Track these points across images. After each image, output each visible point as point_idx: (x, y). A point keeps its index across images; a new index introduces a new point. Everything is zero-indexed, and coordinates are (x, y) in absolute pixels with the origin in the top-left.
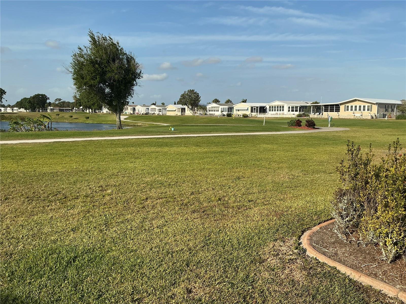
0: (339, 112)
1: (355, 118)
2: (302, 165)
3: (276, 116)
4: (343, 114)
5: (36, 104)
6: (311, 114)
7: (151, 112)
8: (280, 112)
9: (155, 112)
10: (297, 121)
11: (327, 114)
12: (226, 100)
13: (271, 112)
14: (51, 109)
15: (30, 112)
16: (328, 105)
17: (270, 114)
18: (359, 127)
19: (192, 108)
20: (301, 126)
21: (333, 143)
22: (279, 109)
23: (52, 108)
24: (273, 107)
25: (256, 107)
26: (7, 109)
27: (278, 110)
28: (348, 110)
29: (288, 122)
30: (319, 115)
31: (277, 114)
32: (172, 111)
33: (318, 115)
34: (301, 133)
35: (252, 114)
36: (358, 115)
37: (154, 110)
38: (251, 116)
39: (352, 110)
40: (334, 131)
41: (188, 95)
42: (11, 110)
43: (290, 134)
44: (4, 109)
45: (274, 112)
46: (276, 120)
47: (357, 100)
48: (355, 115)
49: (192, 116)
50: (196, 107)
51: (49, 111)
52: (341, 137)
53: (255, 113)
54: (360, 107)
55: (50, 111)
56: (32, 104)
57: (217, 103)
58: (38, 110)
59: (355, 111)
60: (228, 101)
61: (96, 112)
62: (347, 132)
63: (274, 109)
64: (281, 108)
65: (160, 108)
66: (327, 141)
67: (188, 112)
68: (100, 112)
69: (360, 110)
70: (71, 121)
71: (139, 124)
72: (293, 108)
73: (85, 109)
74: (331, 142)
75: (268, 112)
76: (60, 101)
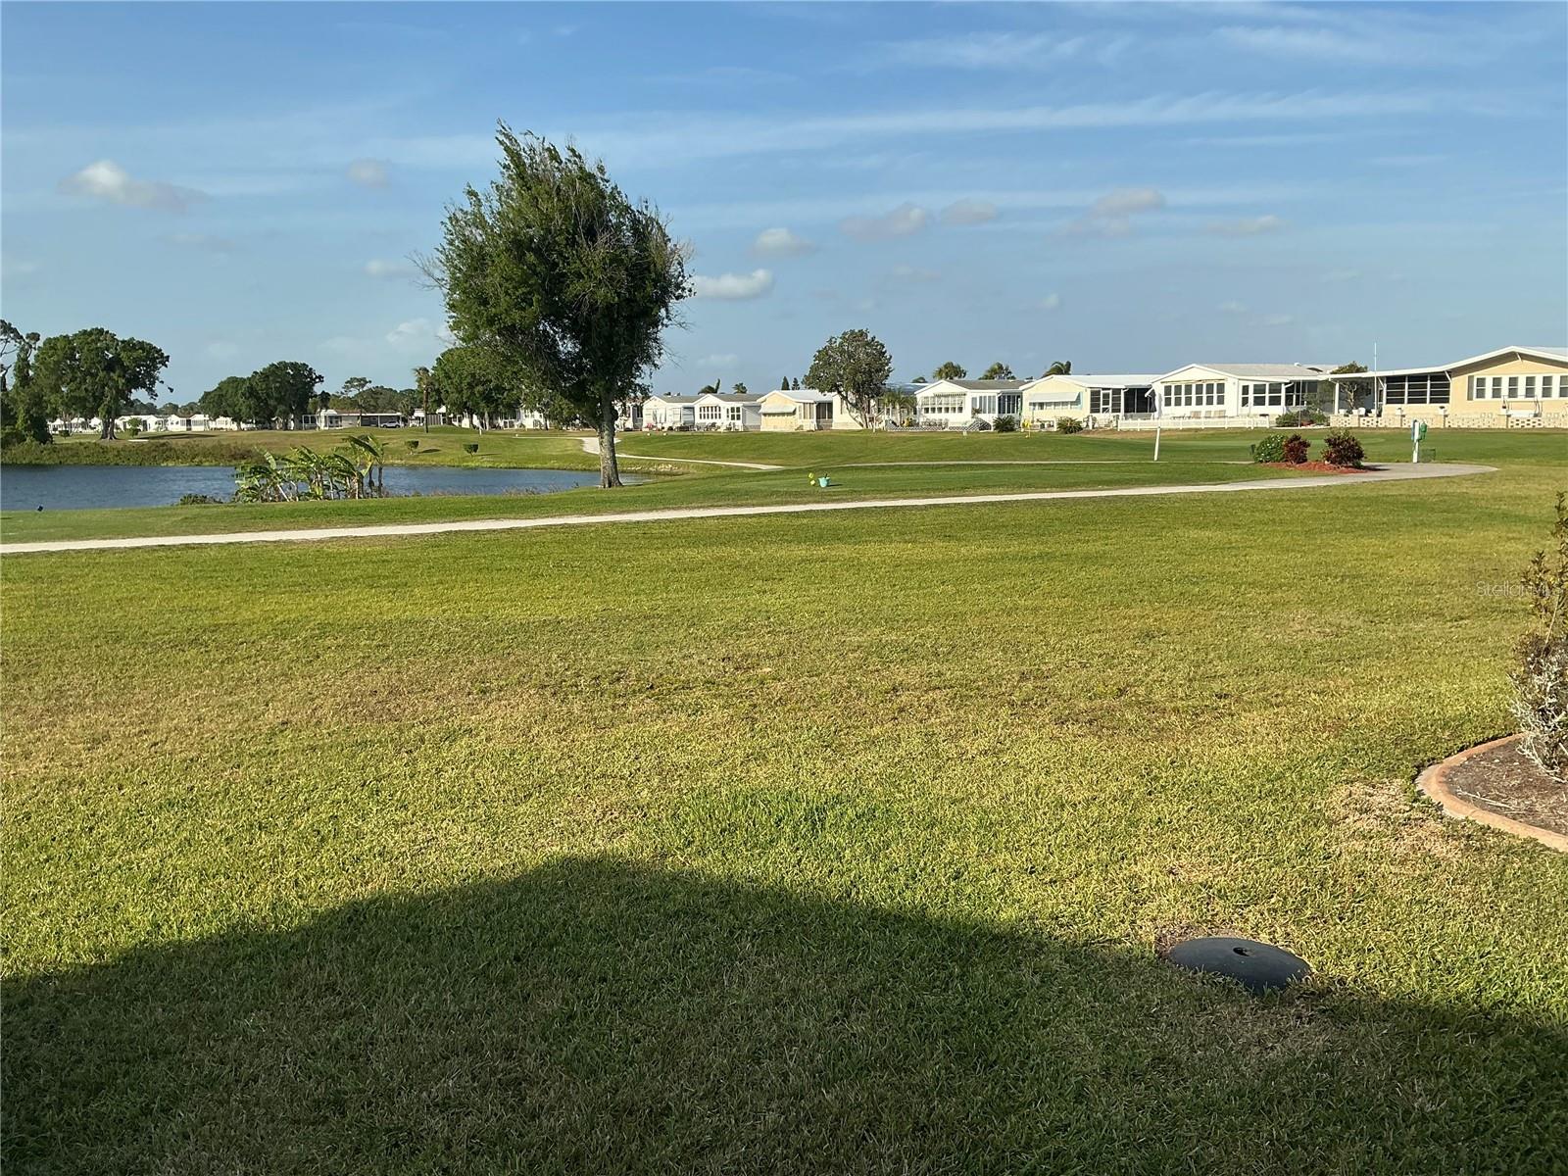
0: (1448, 402)
1: (1510, 425)
2: (1354, 594)
3: (1193, 424)
4: (1463, 410)
5: (276, 399)
6: (1331, 411)
7: (703, 421)
8: (1209, 408)
9: (718, 422)
10: (1291, 441)
11: (1399, 412)
12: (988, 368)
13: (1173, 410)
14: (331, 417)
15: (252, 429)
16: (1402, 378)
17: (1167, 418)
18: (1533, 460)
19: (860, 399)
20: (1306, 460)
21: (1447, 520)
22: (1204, 396)
23: (332, 412)
24: (1178, 388)
25: (1111, 392)
26: (169, 422)
27: (1199, 402)
28: (1481, 394)
29: (1253, 446)
30: (1366, 415)
31: (1196, 415)
32: (783, 414)
33: (1361, 416)
34: (1313, 488)
35: (1094, 420)
36: (1522, 413)
37: (714, 413)
38: (1090, 425)
39: (1496, 393)
40: (1439, 478)
41: (842, 352)
42: (182, 425)
43: (1271, 490)
44: (156, 419)
45: (1183, 410)
46: (1195, 439)
47: (1521, 354)
48: (1509, 416)
49: (861, 431)
50: (873, 397)
51: (323, 424)
52: (1470, 499)
53: (1110, 416)
54: (1530, 381)
55: (326, 426)
56: (258, 398)
57: (956, 378)
58: (281, 420)
59: (1510, 397)
60: (998, 372)
61: (495, 427)
62: (1490, 479)
63: (1183, 396)
64: (1213, 392)
65: (735, 405)
66: (1421, 515)
67: (844, 419)
68: (512, 425)
69: (1530, 392)
70: (412, 462)
71: (662, 468)
72: (1259, 389)
73: (455, 417)
74: (1434, 517)
75: (1161, 412)
76: (365, 389)
